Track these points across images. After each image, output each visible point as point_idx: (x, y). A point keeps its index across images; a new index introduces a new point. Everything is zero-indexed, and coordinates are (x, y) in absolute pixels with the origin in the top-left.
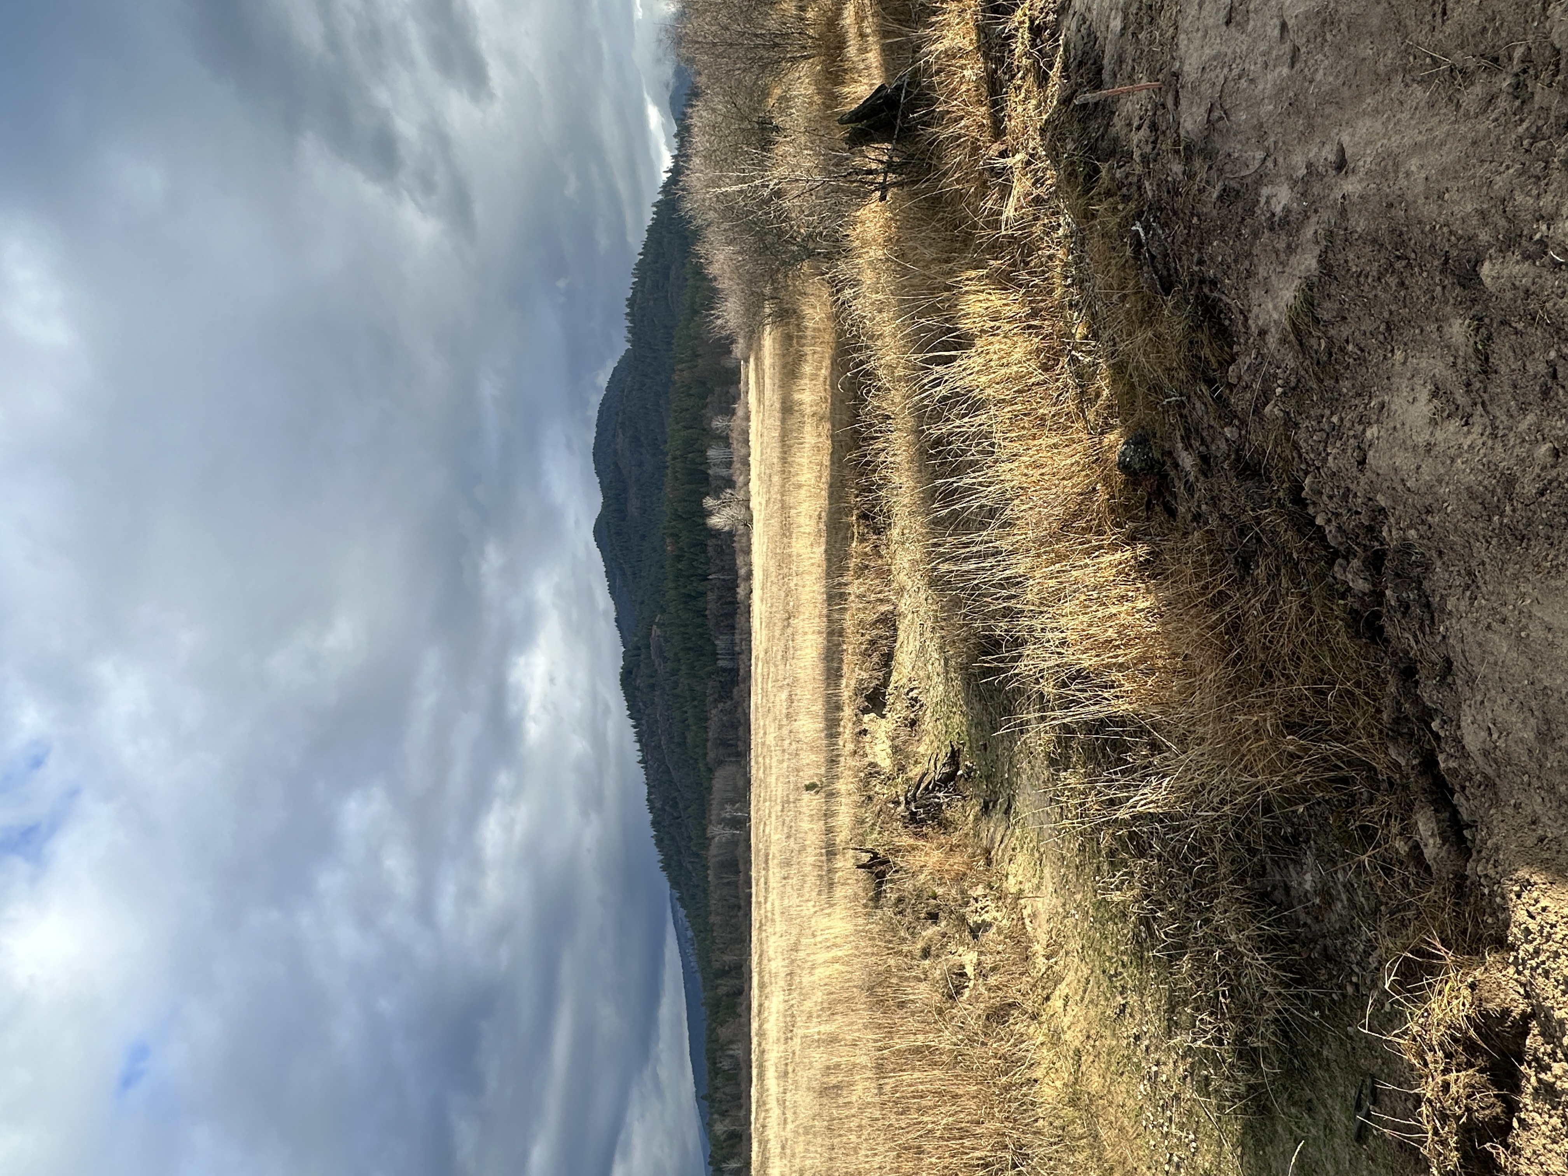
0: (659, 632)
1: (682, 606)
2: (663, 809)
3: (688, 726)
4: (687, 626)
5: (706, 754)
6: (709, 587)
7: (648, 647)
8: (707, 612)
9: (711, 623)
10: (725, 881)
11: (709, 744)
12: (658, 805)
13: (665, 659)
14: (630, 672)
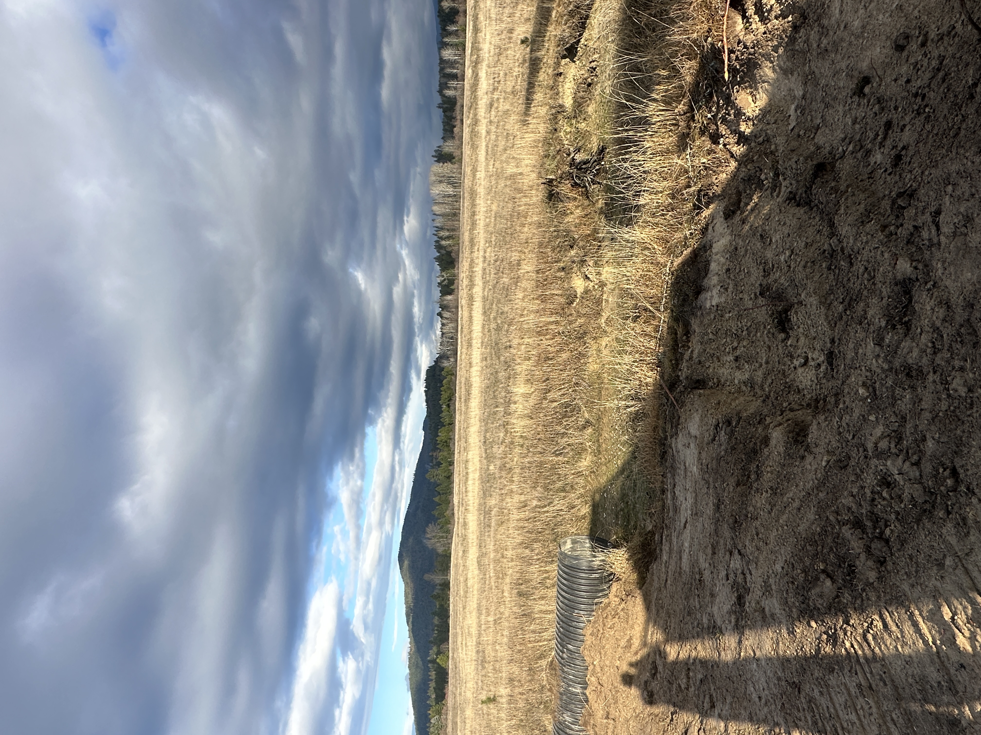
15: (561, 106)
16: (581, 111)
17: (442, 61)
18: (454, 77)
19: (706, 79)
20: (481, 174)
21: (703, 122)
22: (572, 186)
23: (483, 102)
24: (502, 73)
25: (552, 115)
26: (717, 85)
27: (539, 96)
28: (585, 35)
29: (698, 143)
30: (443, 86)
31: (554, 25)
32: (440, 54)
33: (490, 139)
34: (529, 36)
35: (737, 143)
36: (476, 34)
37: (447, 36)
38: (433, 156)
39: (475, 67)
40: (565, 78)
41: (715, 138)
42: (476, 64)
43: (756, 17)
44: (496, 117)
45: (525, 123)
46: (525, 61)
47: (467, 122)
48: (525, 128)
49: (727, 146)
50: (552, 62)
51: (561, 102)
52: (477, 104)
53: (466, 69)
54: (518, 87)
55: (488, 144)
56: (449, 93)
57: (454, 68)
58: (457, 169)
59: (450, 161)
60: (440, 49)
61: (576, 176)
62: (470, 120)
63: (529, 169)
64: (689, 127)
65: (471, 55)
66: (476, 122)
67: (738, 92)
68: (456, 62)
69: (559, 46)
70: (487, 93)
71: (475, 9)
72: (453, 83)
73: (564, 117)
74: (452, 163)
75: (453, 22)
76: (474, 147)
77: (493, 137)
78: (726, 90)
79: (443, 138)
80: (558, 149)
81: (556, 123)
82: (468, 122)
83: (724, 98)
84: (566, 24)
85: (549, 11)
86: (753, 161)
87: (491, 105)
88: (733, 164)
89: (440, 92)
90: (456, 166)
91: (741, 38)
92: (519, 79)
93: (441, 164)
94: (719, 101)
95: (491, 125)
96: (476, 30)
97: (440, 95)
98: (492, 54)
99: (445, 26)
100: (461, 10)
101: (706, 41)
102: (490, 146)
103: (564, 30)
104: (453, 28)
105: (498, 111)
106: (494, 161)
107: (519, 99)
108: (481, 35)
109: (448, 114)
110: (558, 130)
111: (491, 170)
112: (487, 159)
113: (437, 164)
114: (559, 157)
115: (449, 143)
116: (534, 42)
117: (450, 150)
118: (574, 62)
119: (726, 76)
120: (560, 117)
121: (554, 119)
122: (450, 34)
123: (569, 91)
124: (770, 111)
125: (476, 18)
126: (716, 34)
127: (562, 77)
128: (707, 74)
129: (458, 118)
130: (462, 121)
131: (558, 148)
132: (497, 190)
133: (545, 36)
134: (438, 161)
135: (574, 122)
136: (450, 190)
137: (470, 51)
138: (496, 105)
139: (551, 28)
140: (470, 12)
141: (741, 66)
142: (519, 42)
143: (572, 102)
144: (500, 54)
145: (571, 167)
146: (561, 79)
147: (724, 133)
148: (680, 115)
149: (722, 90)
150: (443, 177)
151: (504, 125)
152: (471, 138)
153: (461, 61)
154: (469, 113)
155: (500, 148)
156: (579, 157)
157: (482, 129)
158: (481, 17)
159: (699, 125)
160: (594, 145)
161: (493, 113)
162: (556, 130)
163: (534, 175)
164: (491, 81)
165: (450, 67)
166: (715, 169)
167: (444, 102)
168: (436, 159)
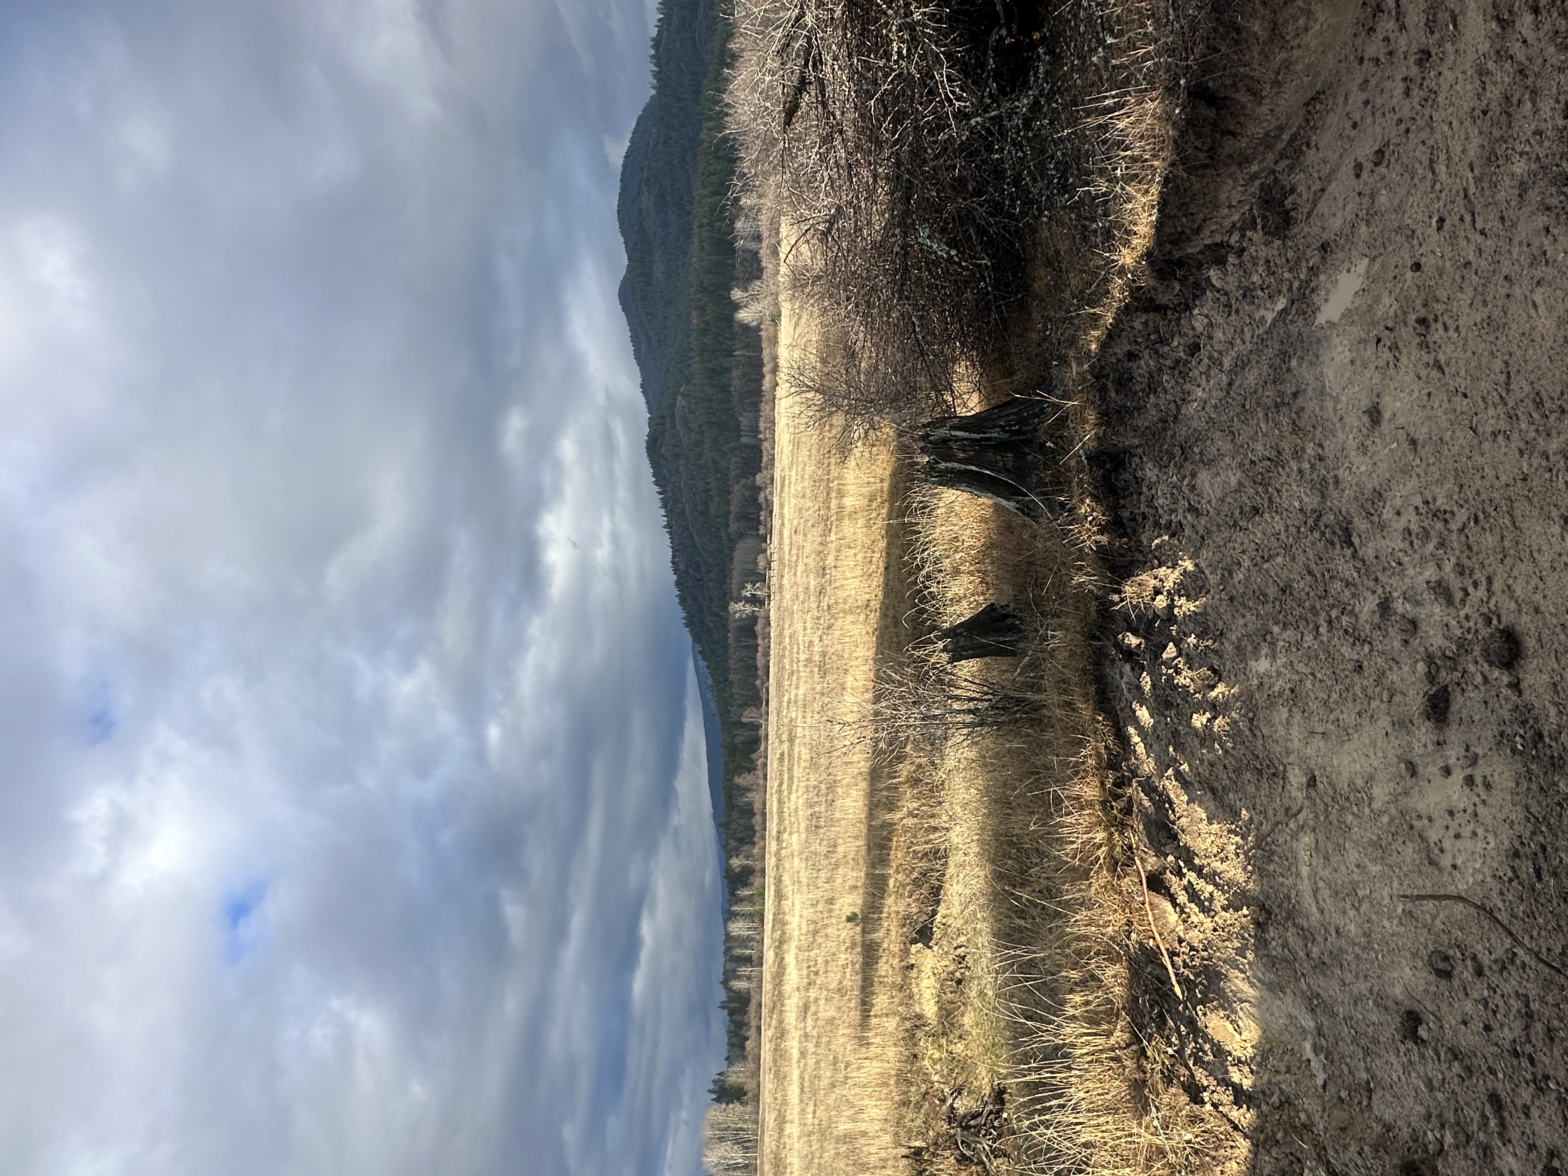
0: (683, 403)
1: (706, 381)
2: (686, 572)
3: (712, 496)
4: (711, 400)
5: (728, 525)
6: (734, 363)
7: (673, 416)
8: (732, 389)
9: (735, 401)
10: (744, 644)
11: (731, 516)
12: (682, 568)
13: (690, 430)
14: (656, 440)
15: (919, 1017)
16: (952, 1024)
17: (728, 937)
18: (747, 960)
19: (1146, 992)
20: (792, 1129)
21: (1163, 1063)
22: (958, 1161)
23: (792, 1004)
24: (820, 960)
25: (907, 1030)
26: (1167, 1002)
27: (881, 1001)
28: (942, 910)
29: (1166, 1099)
30: (729, 975)
31: (893, 897)
32: (725, 928)
33: (806, 1065)
34: (857, 911)
35: (1235, 1104)
36: (779, 902)
37: (736, 903)
38: (709, 1091)
39: (779, 947)
40: (920, 972)
41: (1194, 1092)
42: (781, 943)
43: (1193, 905)
44: (814, 1028)
45: (863, 1042)
46: (854, 945)
47: (767, 1034)
48: (864, 1050)
49: (1221, 1109)
50: (897, 950)
51: (918, 1010)
52: (783, 1005)
53: (765, 948)
54: (847, 983)
55: (802, 1073)
56: (739, 985)
57: (746, 948)
58: (751, 1113)
59: (739, 1099)
60: (726, 921)
61: (963, 1142)
62: (772, 1030)
63: (877, 1126)
64: (1141, 1069)
65: (773, 930)
66: (781, 1034)
67: (1205, 1014)
68: (750, 939)
69: (904, 925)
70: (798, 989)
71: (778, 869)
72: (745, 970)
73: (928, 1035)
74: (741, 1104)
75: (746, 885)
76: (780, 1078)
77: (811, 1062)
78: (1184, 1010)
79: (727, 1059)
80: (923, 1090)
81: (915, 1045)
82: (770, 1033)
83: (1185, 1022)
84: (910, 897)
85: (884, 879)
86: (1277, 1141)
87: (806, 1008)
88: (1243, 1146)
89: (725, 983)
90: (749, 1108)
91: (1181, 934)
92: (848, 970)
93: (724, 1106)
94: (1178, 1028)
95: (807, 1041)
96: (779, 896)
97: (725, 988)
98: (804, 931)
99: (736, 889)
100: (757, 868)
101: (1129, 938)
102: (807, 1077)
103: (909, 905)
104: (746, 892)
105: (817, 1019)
106: (815, 1105)
107: (850, 1000)
108: (786, 904)
109: (737, 1018)
110: (920, 1056)
111: (810, 1121)
112: (802, 1101)
113: (716, 1105)
114: (926, 1105)
115: (738, 1067)
116: (865, 919)
117: (739, 1080)
118: (931, 948)
119: (1177, 990)
120: (919, 1034)
121: (911, 1037)
122: (741, 900)
123: (929, 992)
124: (1271, 1050)
125: (779, 881)
126: (1140, 928)
127: (915, 970)
128: (1146, 985)
129: (753, 1024)
130: (759, 1028)
131: (924, 1087)
132: (822, 1161)
133: (881, 912)
134: (718, 1100)
135: (943, 1041)
136: (738, 1156)
137: (770, 925)
138: (813, 1009)
139: (890, 901)
140: (770, 873)
141: (1197, 975)
142: (844, 918)
143: (936, 1009)
144: (816, 932)
145: (949, 1123)
146: (914, 973)
147: (1206, 1083)
148: (1121, 1048)
149: (1177, 1009)
150: (726, 1129)
151: (829, 1043)
152: (775, 1061)
153: (758, 937)
154: (771, 1018)
155: (825, 1082)
156: (963, 1105)
157: (793, 1045)
158: (786, 879)
159: (1158, 1067)
160: (984, 1083)
161: (810, 1022)
162: (915, 1056)
163: (887, 1139)
164: (805, 972)
165: (740, 947)
166: (1213, 1153)
167: (731, 1000)
168: (714, 1096)
